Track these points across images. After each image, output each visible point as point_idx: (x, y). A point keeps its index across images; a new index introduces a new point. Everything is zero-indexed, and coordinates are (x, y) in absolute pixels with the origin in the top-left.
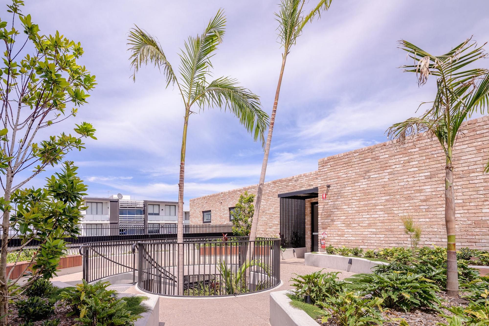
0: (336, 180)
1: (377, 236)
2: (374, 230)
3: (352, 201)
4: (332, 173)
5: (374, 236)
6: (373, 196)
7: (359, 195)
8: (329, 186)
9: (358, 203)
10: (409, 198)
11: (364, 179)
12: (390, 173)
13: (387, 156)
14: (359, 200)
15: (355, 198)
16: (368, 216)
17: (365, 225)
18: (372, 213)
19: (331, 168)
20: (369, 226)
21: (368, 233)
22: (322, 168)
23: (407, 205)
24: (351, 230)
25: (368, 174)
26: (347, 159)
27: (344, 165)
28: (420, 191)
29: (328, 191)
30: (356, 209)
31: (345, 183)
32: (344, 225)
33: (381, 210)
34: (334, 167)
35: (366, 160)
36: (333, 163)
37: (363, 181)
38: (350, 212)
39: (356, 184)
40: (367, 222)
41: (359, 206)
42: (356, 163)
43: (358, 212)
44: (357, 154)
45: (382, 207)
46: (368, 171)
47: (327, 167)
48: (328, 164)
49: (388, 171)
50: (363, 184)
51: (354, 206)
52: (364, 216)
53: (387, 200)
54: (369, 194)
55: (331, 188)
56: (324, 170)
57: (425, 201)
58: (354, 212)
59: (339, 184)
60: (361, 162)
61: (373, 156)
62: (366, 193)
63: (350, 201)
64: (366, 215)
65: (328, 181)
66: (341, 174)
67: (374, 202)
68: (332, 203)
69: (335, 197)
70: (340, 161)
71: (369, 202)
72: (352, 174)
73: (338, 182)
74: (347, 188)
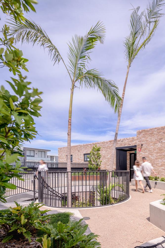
0: (146, 142)
2: (164, 168)
3: (154, 153)
4: (144, 138)
5: (164, 171)
6: (163, 151)
7: (157, 150)
8: (142, 145)
9: (156, 154)
11: (159, 142)
14: (157, 153)
15: (155, 152)
16: (161, 161)
17: (160, 165)
18: (163, 160)
19: (143, 136)
20: (162, 166)
21: (161, 169)
25: (161, 140)
26: (151, 132)
27: (150, 135)
29: (141, 147)
31: (150, 144)
34: (145, 135)
35: (160, 133)
36: (144, 133)
37: (159, 143)
38: (152, 158)
39: (156, 145)
40: (161, 164)
41: (157, 156)
42: (155, 134)
44: (156, 130)
47: (141, 135)
48: (142, 133)
50: (159, 145)
51: (154, 156)
52: (159, 161)
56: (139, 136)
58: (155, 158)
59: (147, 144)
60: (158, 134)
61: (163, 132)
62: (160, 149)
63: (153, 153)
65: (142, 142)
66: (148, 139)
68: (144, 154)
69: (145, 151)
70: (148, 132)
71: (162, 154)
72: (154, 140)
73: (146, 143)
74: (151, 147)
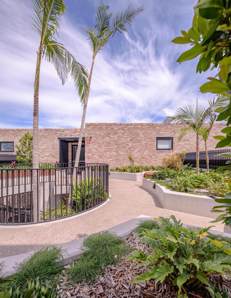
1: (113, 162)
2: (112, 160)
3: (103, 146)
4: (93, 131)
6: (111, 145)
7: (105, 144)
8: (91, 138)
10: (124, 147)
11: (108, 137)
12: (118, 136)
13: (117, 129)
14: (106, 146)
17: (108, 157)
18: (111, 152)
19: (92, 129)
20: (110, 158)
22: (87, 128)
23: (124, 150)
24: (102, 160)
25: (109, 135)
26: (100, 126)
27: (99, 129)
28: (128, 145)
29: (90, 140)
30: (104, 150)
31: (99, 138)
32: (98, 157)
33: (114, 151)
34: (94, 129)
35: (109, 129)
36: (93, 126)
37: (107, 137)
38: (101, 151)
39: (104, 139)
40: (109, 156)
41: (106, 148)
42: (104, 129)
43: (105, 151)
44: (105, 125)
46: (109, 134)
47: (90, 128)
48: (91, 126)
49: (117, 135)
50: (107, 139)
51: (103, 149)
53: (117, 147)
55: (92, 139)
56: (88, 129)
57: (129, 149)
58: (103, 151)
60: (106, 129)
61: (111, 128)
62: (109, 143)
63: (101, 146)
64: (108, 153)
65: (91, 135)
66: (97, 133)
67: (112, 147)
68: (93, 146)
69: (94, 144)
70: (97, 126)
71: (110, 147)
72: (102, 134)
73: (95, 136)
74: (100, 140)
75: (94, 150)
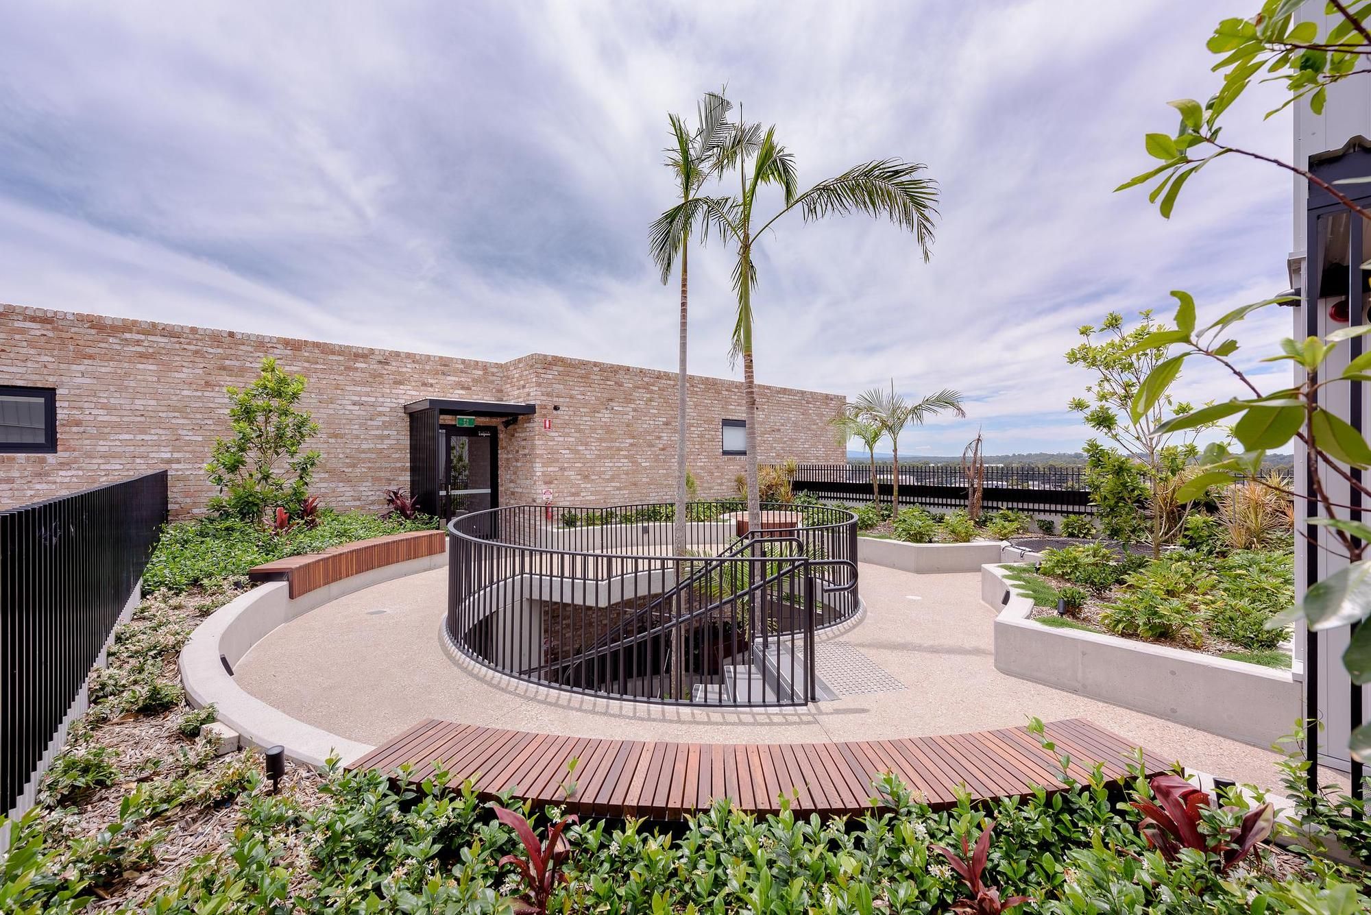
1: (622, 492)
2: (618, 484)
3: (592, 440)
5: (618, 492)
6: (616, 437)
7: (600, 432)
8: (556, 409)
9: (598, 444)
10: (651, 445)
11: (606, 409)
12: (635, 410)
13: (631, 386)
14: (601, 440)
15: (596, 436)
16: (611, 465)
17: (607, 477)
18: (615, 460)
19: (559, 377)
20: (612, 479)
21: (611, 489)
22: (543, 371)
23: (649, 453)
24: (589, 486)
25: (611, 404)
26: (583, 372)
27: (580, 380)
28: (659, 438)
29: (553, 417)
30: (596, 452)
31: (581, 410)
32: (579, 477)
33: (626, 457)
34: (564, 378)
36: (562, 369)
37: (605, 411)
38: (588, 456)
39: (596, 415)
41: (600, 448)
42: (595, 382)
43: (599, 457)
44: (597, 369)
45: (626, 453)
46: (611, 400)
47: (552, 372)
48: (554, 368)
49: (633, 406)
50: (605, 416)
51: (594, 448)
52: (606, 464)
53: (631, 445)
54: (613, 432)
55: (558, 412)
56: (546, 376)
57: (663, 449)
58: (594, 456)
59: (571, 409)
60: (601, 382)
61: (616, 380)
62: (608, 430)
63: (588, 440)
65: (555, 399)
66: (576, 393)
67: (618, 444)
68: (561, 439)
69: (566, 430)
70: (573, 370)
71: (613, 444)
72: (591, 397)
73: (570, 405)
74: (585, 418)
75: (568, 452)
